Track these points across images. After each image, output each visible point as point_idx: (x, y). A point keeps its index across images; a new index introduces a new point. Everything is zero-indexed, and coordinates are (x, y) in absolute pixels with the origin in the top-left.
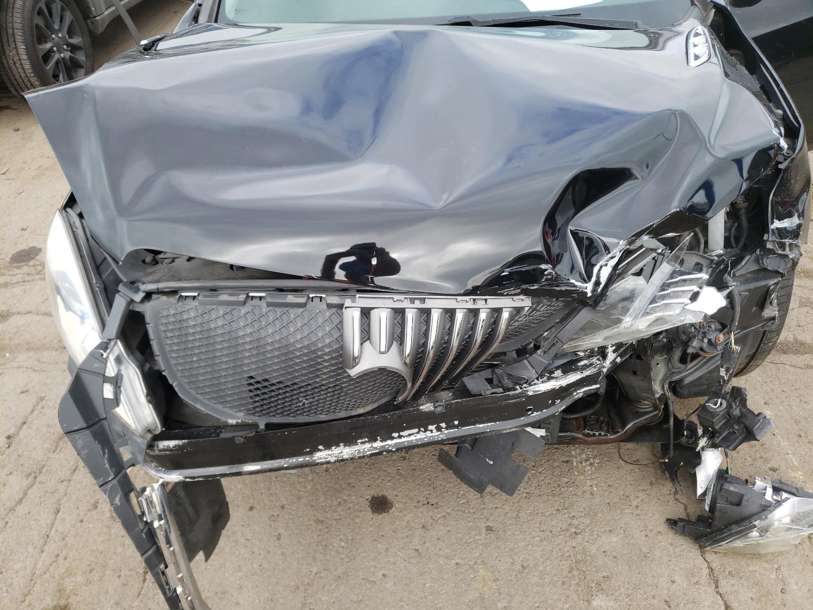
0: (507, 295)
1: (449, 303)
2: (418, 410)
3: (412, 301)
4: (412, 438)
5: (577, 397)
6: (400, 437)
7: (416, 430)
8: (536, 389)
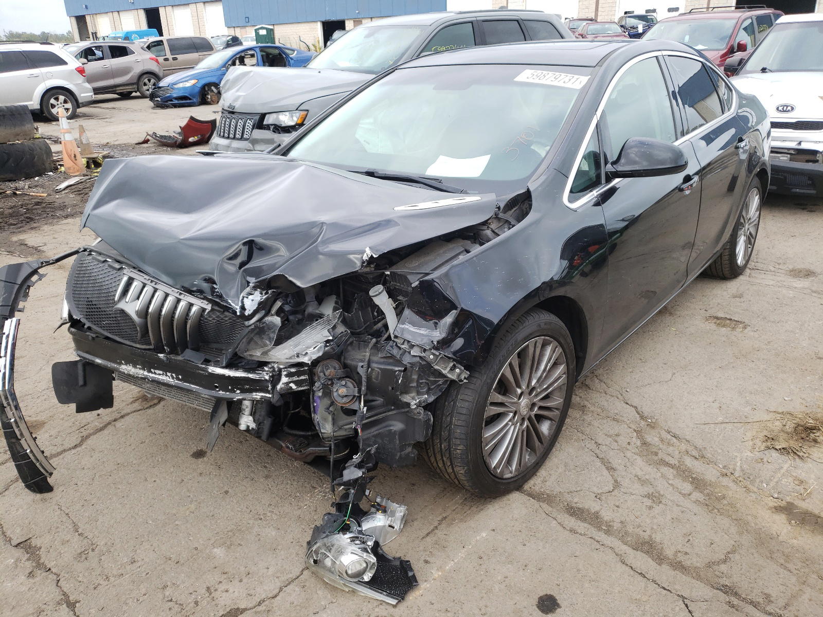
0: (196, 297)
1: (168, 290)
2: (157, 356)
3: (152, 281)
4: (160, 377)
5: (255, 397)
6: (155, 373)
7: (161, 372)
8: (214, 370)
